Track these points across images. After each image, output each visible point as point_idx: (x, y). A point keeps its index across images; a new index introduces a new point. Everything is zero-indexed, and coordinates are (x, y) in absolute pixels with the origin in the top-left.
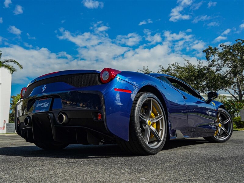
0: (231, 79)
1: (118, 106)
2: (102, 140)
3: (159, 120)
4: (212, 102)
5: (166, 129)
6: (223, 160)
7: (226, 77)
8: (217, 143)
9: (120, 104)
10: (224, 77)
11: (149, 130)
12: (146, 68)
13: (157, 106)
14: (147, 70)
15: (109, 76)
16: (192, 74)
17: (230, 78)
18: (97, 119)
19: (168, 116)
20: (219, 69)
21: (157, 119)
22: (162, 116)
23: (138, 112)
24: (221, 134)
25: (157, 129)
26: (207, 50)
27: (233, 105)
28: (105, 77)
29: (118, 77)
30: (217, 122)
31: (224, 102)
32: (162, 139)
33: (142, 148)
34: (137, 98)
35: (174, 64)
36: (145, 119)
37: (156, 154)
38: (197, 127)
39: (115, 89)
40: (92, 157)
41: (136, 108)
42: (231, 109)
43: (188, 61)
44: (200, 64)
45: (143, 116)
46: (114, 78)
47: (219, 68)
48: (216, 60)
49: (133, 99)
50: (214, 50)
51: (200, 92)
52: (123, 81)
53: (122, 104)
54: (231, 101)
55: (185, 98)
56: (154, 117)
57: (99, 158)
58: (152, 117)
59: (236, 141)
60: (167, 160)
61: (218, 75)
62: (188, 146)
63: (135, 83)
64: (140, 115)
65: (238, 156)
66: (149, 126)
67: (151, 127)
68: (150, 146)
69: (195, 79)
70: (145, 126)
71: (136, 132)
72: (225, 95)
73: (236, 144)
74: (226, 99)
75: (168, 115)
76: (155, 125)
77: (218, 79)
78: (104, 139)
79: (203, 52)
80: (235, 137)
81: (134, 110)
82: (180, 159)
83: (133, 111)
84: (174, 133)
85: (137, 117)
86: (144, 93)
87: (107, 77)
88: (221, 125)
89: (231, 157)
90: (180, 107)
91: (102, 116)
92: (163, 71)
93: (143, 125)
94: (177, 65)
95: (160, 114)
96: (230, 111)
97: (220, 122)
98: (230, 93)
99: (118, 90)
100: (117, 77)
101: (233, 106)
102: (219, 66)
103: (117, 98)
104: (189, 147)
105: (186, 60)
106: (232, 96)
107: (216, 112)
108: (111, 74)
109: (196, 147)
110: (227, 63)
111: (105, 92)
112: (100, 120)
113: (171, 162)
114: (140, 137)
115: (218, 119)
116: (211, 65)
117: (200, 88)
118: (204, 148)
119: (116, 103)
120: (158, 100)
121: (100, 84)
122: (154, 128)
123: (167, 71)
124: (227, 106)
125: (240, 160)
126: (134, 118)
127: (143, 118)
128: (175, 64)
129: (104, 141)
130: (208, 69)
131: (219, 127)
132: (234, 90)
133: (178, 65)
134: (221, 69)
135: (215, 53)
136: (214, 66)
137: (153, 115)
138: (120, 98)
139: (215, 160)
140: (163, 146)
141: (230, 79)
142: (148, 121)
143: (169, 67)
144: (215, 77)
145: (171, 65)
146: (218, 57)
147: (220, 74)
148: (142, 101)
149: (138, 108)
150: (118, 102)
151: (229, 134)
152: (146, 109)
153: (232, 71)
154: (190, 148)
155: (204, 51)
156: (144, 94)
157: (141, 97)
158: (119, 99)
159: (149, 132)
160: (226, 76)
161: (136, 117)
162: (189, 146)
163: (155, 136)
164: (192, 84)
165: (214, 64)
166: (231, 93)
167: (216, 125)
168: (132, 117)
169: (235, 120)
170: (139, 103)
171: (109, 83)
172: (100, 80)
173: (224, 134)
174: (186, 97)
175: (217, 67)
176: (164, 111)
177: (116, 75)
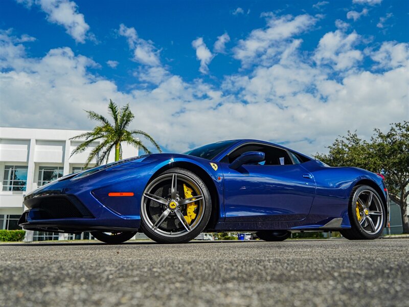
35: (400, 124)
92: (381, 136)
123: (388, 136)
143: (391, 130)
145: (394, 127)
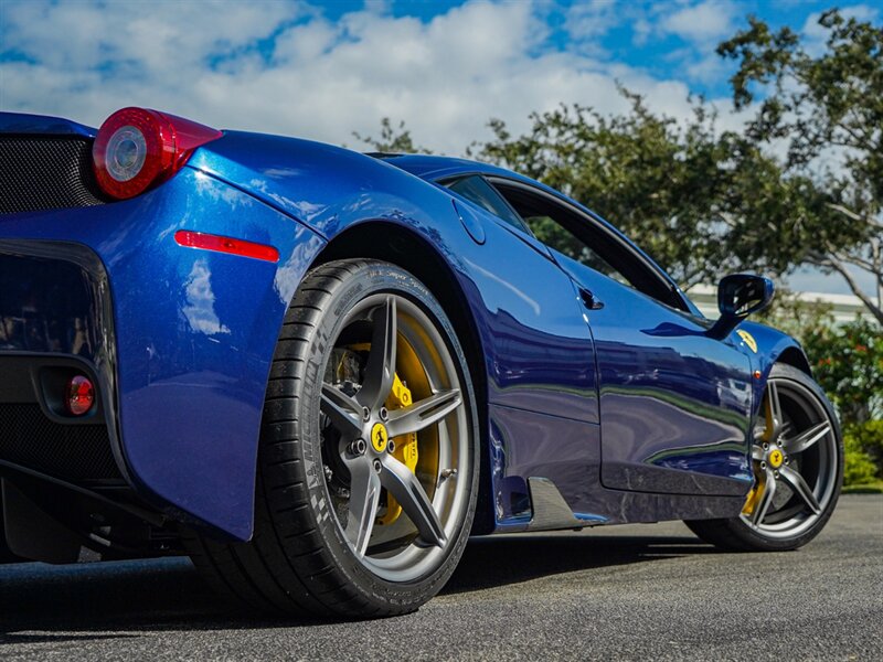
0: (863, 213)
1: (201, 335)
2: (93, 536)
3: (437, 422)
4: (742, 328)
5: (477, 472)
6: (761, 636)
7: (837, 197)
8: (753, 555)
9: (211, 326)
10: (829, 199)
11: (374, 476)
12: (398, 133)
13: (427, 341)
14: (404, 141)
15: (148, 156)
16: (658, 177)
17: (859, 205)
18: (67, 412)
19: (491, 400)
20: (806, 150)
21: (424, 415)
22: (451, 400)
23: (312, 370)
24: (778, 507)
25: (425, 473)
26: (741, 41)
27: (864, 353)
28: (122, 164)
29: (205, 169)
30: (764, 442)
31: (820, 334)
32: (449, 530)
33: (333, 581)
34: (310, 296)
36: (353, 415)
37: (412, 610)
38: (649, 465)
39: (181, 235)
40: (31, 633)
41: (305, 351)
42: (851, 375)
43: (638, 98)
44: (701, 119)
45: (343, 396)
46: (178, 171)
47: (804, 145)
48: (791, 103)
49: (287, 299)
50: (778, 43)
51: (698, 277)
52: (235, 192)
53: (224, 330)
54: (855, 334)
55: (589, 303)
56: (410, 402)
57: (77, 638)
58: (395, 404)
59: (851, 546)
60: (463, 643)
61: (797, 187)
62: (597, 570)
63: (305, 206)
64: (325, 391)
65: (844, 617)
66: (378, 458)
67: (390, 462)
68: (376, 565)
69: (673, 202)
70: (353, 453)
71: (299, 489)
72: (828, 298)
73: (850, 561)
74: (832, 319)
75: (490, 393)
76: (411, 451)
77: (795, 208)
78: (108, 529)
79: (720, 52)
80: (854, 525)
81: (292, 358)
82: (535, 633)
83: (282, 364)
84: (521, 498)
85: (307, 402)
86: (355, 264)
87: (134, 159)
88: (780, 458)
89: (808, 622)
90: (562, 353)
91: (96, 393)
93: (342, 446)
94: (575, 121)
95: (445, 386)
96: (849, 385)
97: (775, 441)
98: (853, 289)
99: (201, 240)
100: (193, 162)
101: (863, 358)
102: (805, 133)
103: (192, 291)
104: (601, 574)
105: (627, 95)
106: (860, 303)
107: (759, 383)
108: (160, 144)
109: (638, 574)
110: (846, 119)
111: (119, 248)
112: (86, 413)
113: (481, 653)
114: (319, 519)
115: (769, 423)
116: (763, 130)
117: (697, 257)
118: (677, 581)
119: (188, 324)
120: (437, 309)
121: (89, 201)
122: (403, 469)
124: (835, 356)
125: (849, 633)
126: (287, 408)
127: (342, 411)
128: (563, 115)
129: (108, 543)
130: (744, 147)
131: (773, 468)
132: (874, 271)
133: (581, 119)
134: (814, 155)
135: (783, 62)
136: (780, 134)
137: (400, 390)
138: (214, 289)
139: (720, 639)
140: (454, 567)
141: (858, 212)
142: (372, 428)
144: (778, 194)
146: (800, 83)
147: (809, 183)
148: (337, 313)
149: (313, 349)
150: (200, 317)
151: (822, 506)
152: (363, 358)
153: (870, 168)
154: (607, 578)
155: (725, 49)
156: (355, 270)
157: (336, 288)
158: (209, 296)
159: (377, 491)
160: (838, 193)
161: (302, 403)
162: (605, 569)
163: (410, 511)
164: (657, 230)
165: (780, 125)
166: (859, 287)
167: (755, 455)
168: (277, 402)
169: (872, 434)
170: (323, 322)
171: (149, 199)
172: (93, 178)
173: (796, 506)
174: (596, 300)
175: (796, 144)
176: (466, 371)
177: (191, 153)
